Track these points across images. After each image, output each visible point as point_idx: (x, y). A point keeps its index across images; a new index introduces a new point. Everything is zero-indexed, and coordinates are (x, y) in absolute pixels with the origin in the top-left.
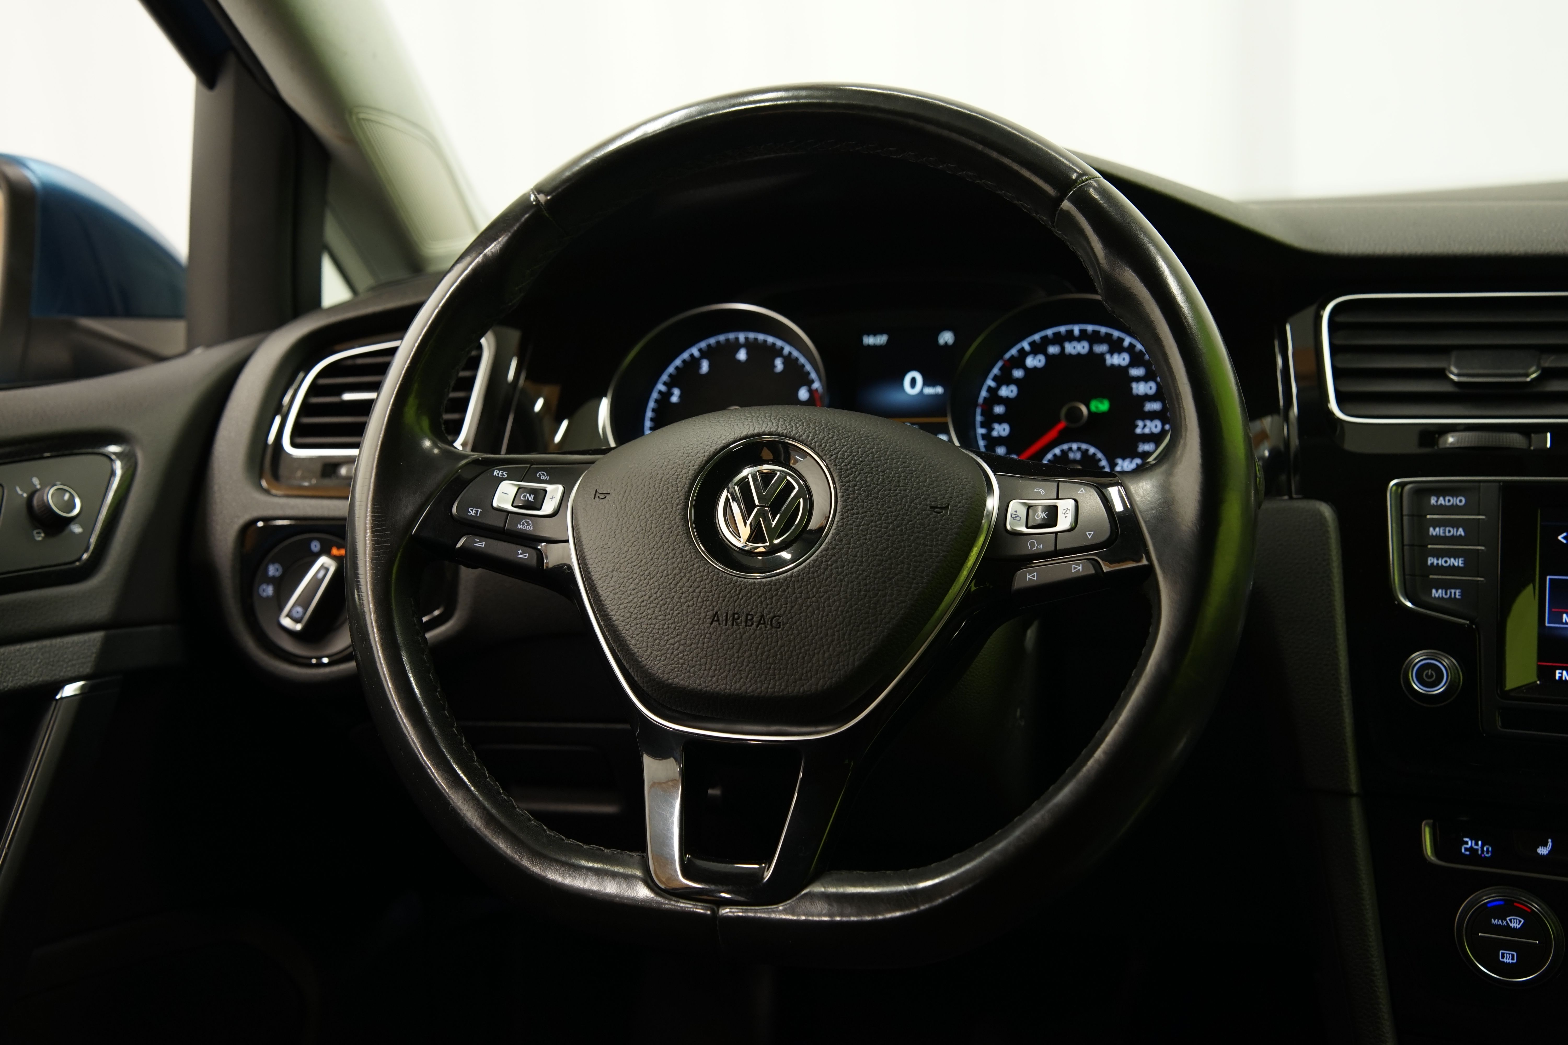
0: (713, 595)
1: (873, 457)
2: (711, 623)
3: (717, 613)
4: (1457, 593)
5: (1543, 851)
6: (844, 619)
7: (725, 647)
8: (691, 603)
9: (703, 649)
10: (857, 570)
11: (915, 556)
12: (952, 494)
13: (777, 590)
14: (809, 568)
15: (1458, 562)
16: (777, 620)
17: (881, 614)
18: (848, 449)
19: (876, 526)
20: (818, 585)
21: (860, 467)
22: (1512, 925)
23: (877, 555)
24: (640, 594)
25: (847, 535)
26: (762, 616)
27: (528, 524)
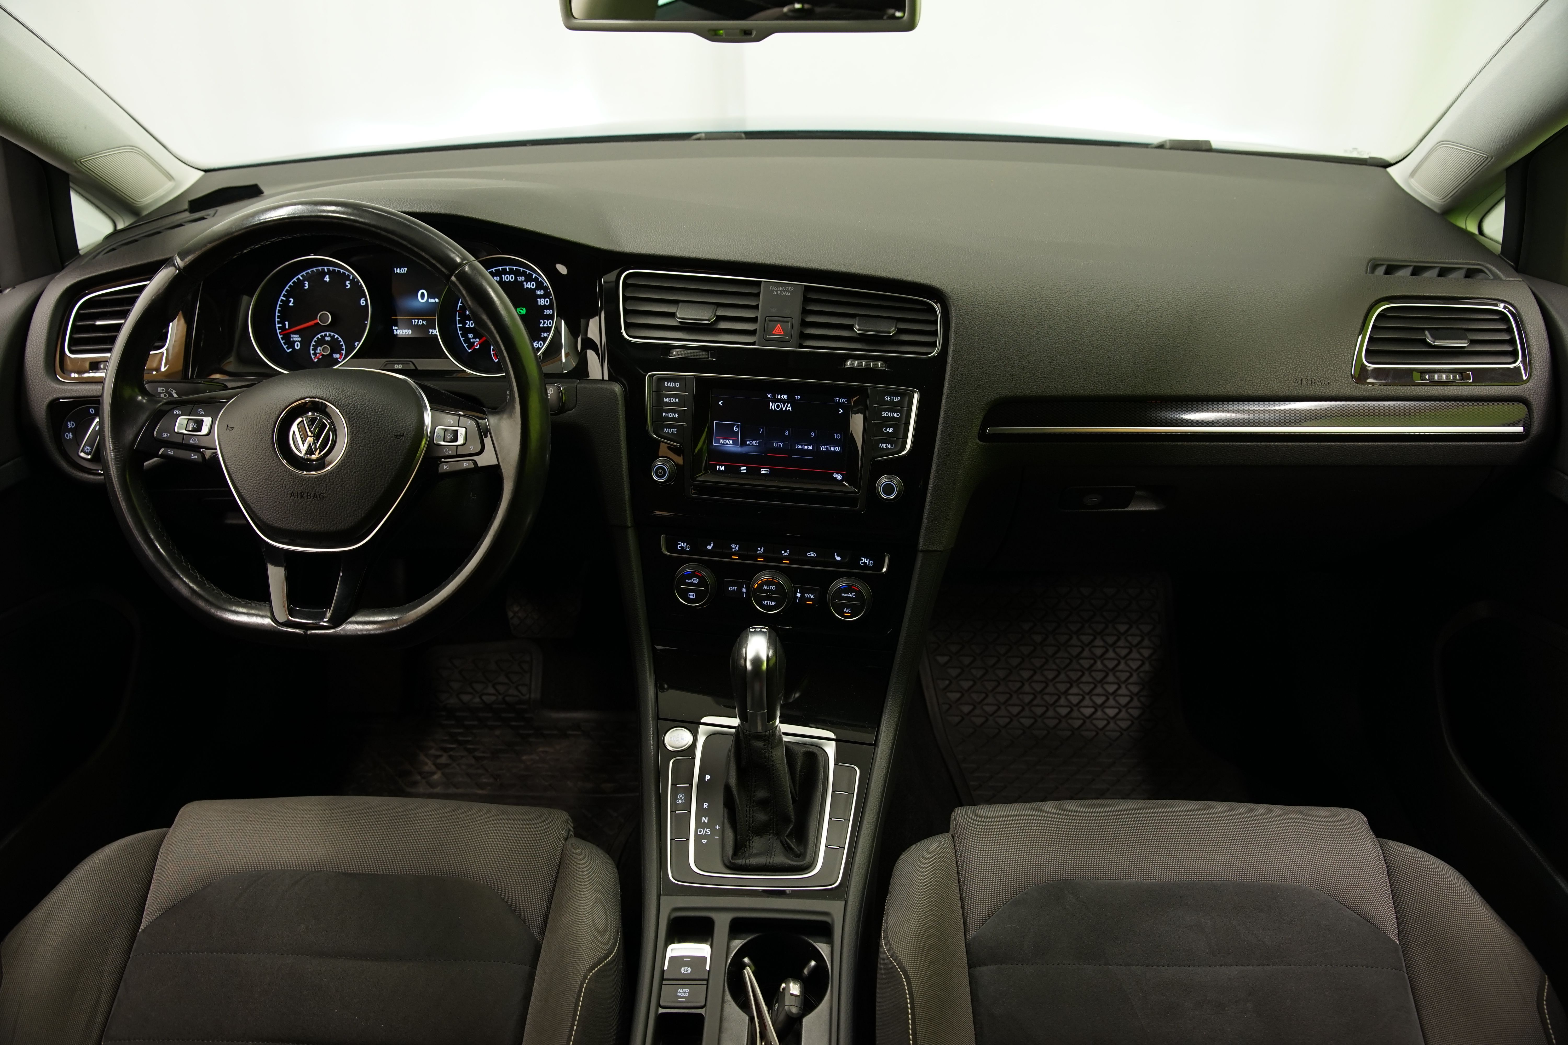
0: (290, 483)
1: (365, 410)
2: (291, 497)
3: (293, 492)
4: (675, 431)
5: (709, 547)
6: (355, 494)
7: (299, 509)
8: (280, 487)
9: (287, 510)
10: (360, 470)
11: (388, 462)
12: (405, 428)
13: (321, 481)
14: (336, 469)
15: (676, 416)
16: (322, 496)
17: (373, 491)
18: (352, 405)
19: (368, 447)
20: (341, 478)
21: (358, 415)
22: (694, 582)
23: (369, 462)
24: (254, 482)
25: (354, 452)
26: (315, 494)
27: (195, 440)
